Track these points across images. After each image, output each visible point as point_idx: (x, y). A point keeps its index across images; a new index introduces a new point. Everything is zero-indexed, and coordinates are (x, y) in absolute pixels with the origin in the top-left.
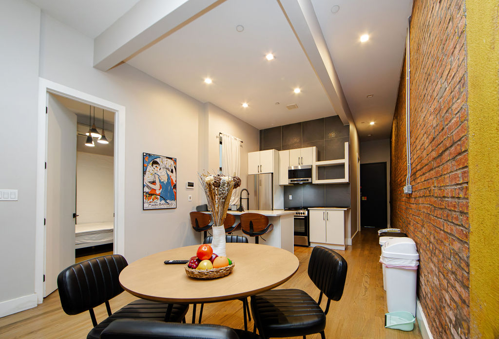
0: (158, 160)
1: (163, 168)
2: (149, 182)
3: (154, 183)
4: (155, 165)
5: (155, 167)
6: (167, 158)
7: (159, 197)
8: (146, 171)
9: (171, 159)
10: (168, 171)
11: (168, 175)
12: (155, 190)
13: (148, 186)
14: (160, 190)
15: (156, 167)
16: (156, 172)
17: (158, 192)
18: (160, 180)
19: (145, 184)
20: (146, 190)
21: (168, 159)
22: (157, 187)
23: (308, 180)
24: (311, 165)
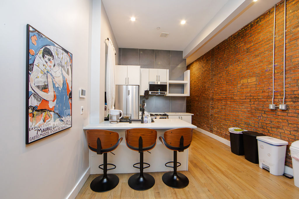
0: (51, 48)
1: (59, 65)
2: (38, 87)
3: (45, 88)
4: (47, 57)
5: (47, 61)
6: (63, 49)
7: (52, 113)
8: (33, 64)
9: (67, 52)
10: (64, 72)
11: (64, 77)
12: (47, 101)
13: (36, 95)
14: (53, 101)
15: (49, 60)
16: (48, 68)
17: (51, 105)
18: (54, 85)
19: (30, 90)
20: (33, 102)
21: (64, 52)
22: (49, 96)
23: (164, 93)
24: (166, 83)
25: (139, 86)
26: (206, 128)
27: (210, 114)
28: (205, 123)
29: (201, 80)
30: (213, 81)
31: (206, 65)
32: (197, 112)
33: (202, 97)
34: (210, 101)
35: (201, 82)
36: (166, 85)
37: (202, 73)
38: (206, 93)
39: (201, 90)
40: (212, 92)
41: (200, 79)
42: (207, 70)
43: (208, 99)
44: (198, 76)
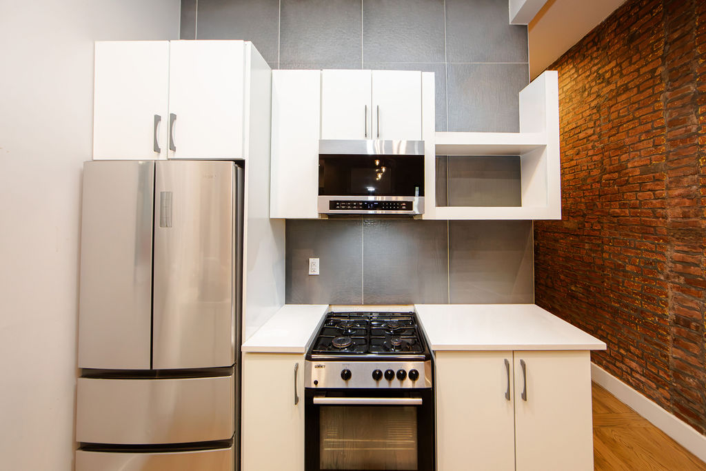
23: (409, 206)
24: (422, 143)
25: (240, 163)
26: (638, 376)
27: (670, 314)
28: (628, 350)
29: (593, 138)
30: (691, 136)
31: (624, 65)
32: (575, 283)
33: (605, 220)
34: (667, 242)
35: (593, 147)
36: (420, 159)
37: (598, 108)
38: (631, 198)
39: (598, 185)
40: (681, 196)
41: (581, 136)
42: (630, 85)
43: (647, 230)
44: (571, 127)
